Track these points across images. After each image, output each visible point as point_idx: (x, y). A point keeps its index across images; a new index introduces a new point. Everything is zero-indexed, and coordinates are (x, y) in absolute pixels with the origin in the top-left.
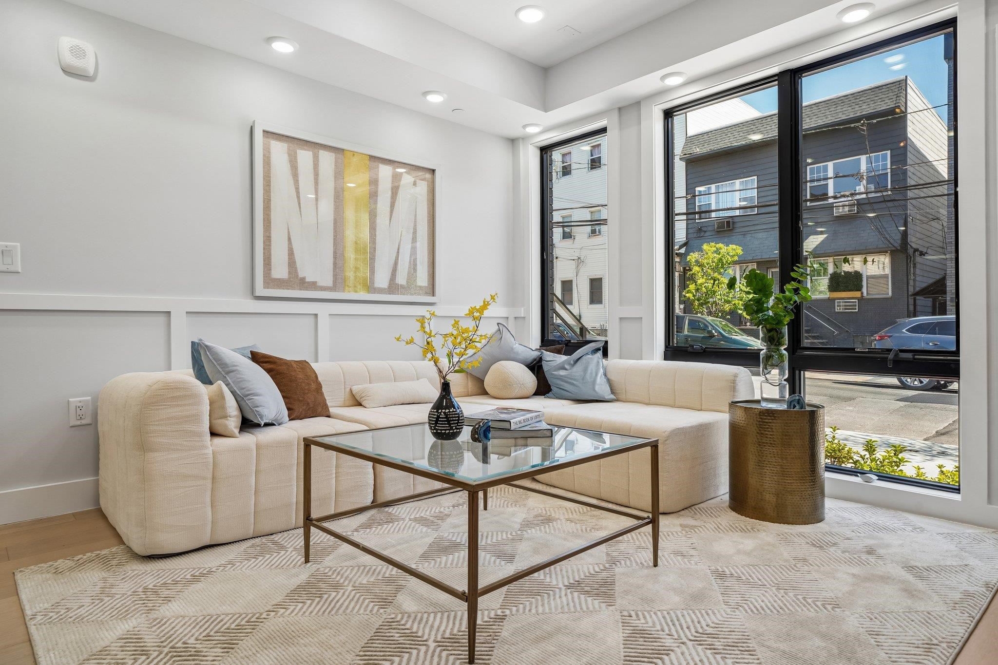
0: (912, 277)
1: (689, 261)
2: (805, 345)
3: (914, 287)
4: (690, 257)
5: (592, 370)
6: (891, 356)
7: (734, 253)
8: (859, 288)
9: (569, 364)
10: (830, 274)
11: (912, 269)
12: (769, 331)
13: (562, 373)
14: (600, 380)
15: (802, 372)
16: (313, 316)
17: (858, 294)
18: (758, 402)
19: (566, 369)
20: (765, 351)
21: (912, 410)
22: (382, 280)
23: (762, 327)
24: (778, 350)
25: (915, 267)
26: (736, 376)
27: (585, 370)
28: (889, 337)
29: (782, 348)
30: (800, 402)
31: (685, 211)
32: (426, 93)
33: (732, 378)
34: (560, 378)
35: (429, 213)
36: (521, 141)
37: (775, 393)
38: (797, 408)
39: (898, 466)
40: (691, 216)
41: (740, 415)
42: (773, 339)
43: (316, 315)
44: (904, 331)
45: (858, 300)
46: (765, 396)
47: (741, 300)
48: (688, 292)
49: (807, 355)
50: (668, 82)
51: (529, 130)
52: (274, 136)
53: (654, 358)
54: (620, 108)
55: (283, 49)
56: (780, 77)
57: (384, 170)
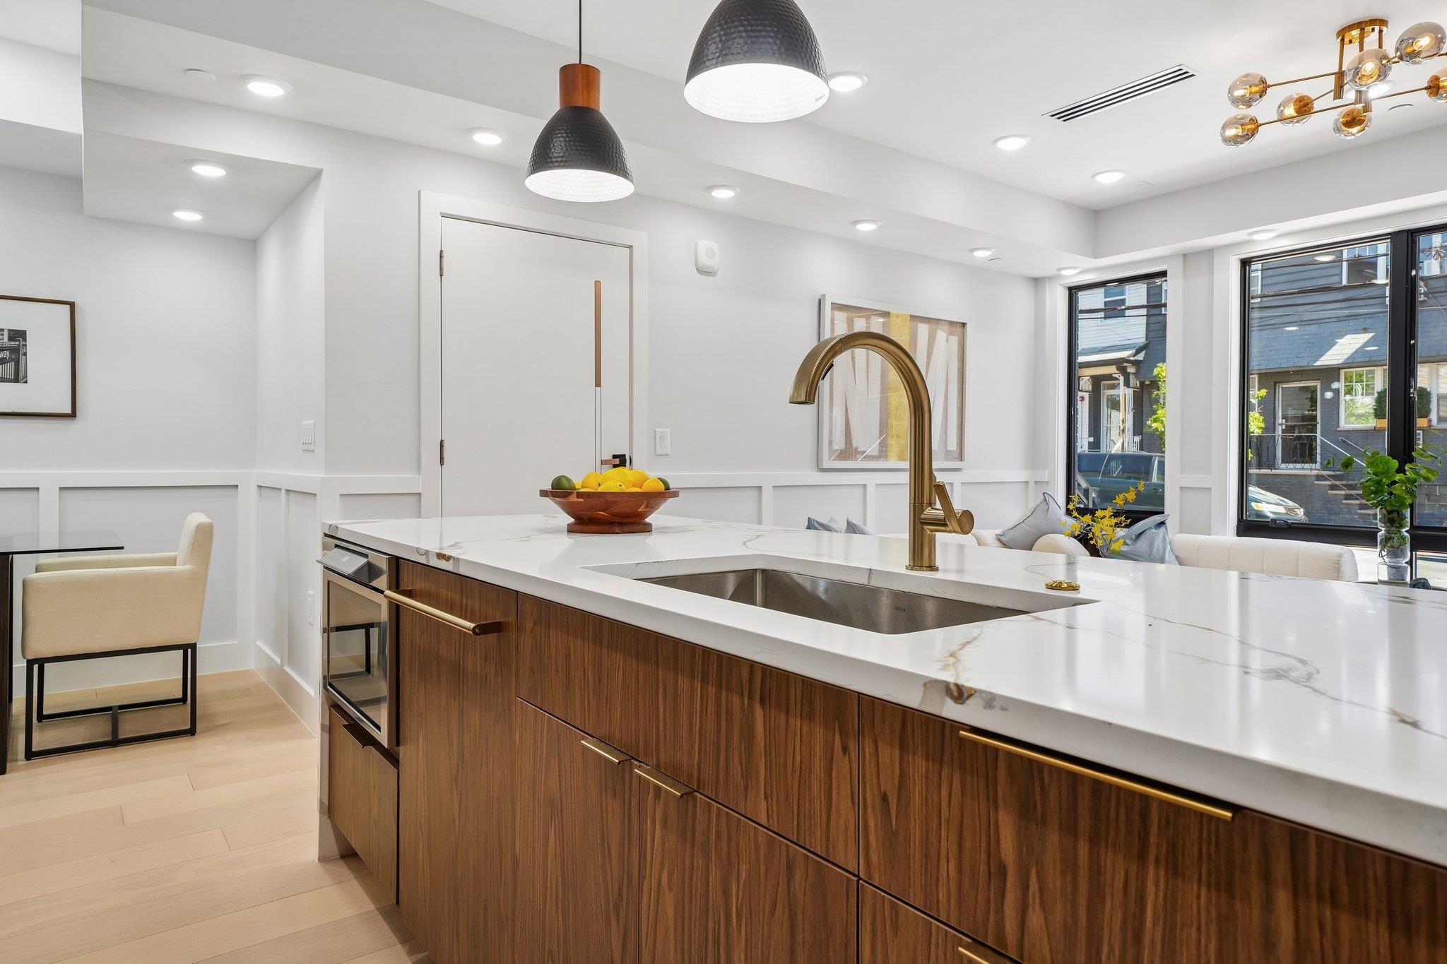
1: (1156, 376)
4: (1159, 369)
5: (1158, 546)
9: (1131, 539)
10: (1378, 393)
12: (1390, 512)
13: (1124, 548)
14: (1168, 557)
15: (1414, 553)
16: (862, 487)
19: (1128, 545)
20: (1383, 532)
23: (1381, 508)
24: (1400, 532)
26: (1340, 556)
27: (1151, 545)
29: (1404, 530)
31: (1145, 304)
32: (973, 250)
33: (1337, 559)
34: (1123, 554)
35: (959, 369)
36: (1047, 280)
37: (1387, 576)
40: (1155, 311)
42: (1393, 521)
43: (865, 486)
45: (1423, 430)
48: (1155, 421)
49: (1422, 535)
50: (1255, 237)
51: (1064, 273)
52: (837, 307)
53: (1226, 534)
54: (1187, 257)
55: (866, 228)
56: (1394, 237)
57: (923, 329)
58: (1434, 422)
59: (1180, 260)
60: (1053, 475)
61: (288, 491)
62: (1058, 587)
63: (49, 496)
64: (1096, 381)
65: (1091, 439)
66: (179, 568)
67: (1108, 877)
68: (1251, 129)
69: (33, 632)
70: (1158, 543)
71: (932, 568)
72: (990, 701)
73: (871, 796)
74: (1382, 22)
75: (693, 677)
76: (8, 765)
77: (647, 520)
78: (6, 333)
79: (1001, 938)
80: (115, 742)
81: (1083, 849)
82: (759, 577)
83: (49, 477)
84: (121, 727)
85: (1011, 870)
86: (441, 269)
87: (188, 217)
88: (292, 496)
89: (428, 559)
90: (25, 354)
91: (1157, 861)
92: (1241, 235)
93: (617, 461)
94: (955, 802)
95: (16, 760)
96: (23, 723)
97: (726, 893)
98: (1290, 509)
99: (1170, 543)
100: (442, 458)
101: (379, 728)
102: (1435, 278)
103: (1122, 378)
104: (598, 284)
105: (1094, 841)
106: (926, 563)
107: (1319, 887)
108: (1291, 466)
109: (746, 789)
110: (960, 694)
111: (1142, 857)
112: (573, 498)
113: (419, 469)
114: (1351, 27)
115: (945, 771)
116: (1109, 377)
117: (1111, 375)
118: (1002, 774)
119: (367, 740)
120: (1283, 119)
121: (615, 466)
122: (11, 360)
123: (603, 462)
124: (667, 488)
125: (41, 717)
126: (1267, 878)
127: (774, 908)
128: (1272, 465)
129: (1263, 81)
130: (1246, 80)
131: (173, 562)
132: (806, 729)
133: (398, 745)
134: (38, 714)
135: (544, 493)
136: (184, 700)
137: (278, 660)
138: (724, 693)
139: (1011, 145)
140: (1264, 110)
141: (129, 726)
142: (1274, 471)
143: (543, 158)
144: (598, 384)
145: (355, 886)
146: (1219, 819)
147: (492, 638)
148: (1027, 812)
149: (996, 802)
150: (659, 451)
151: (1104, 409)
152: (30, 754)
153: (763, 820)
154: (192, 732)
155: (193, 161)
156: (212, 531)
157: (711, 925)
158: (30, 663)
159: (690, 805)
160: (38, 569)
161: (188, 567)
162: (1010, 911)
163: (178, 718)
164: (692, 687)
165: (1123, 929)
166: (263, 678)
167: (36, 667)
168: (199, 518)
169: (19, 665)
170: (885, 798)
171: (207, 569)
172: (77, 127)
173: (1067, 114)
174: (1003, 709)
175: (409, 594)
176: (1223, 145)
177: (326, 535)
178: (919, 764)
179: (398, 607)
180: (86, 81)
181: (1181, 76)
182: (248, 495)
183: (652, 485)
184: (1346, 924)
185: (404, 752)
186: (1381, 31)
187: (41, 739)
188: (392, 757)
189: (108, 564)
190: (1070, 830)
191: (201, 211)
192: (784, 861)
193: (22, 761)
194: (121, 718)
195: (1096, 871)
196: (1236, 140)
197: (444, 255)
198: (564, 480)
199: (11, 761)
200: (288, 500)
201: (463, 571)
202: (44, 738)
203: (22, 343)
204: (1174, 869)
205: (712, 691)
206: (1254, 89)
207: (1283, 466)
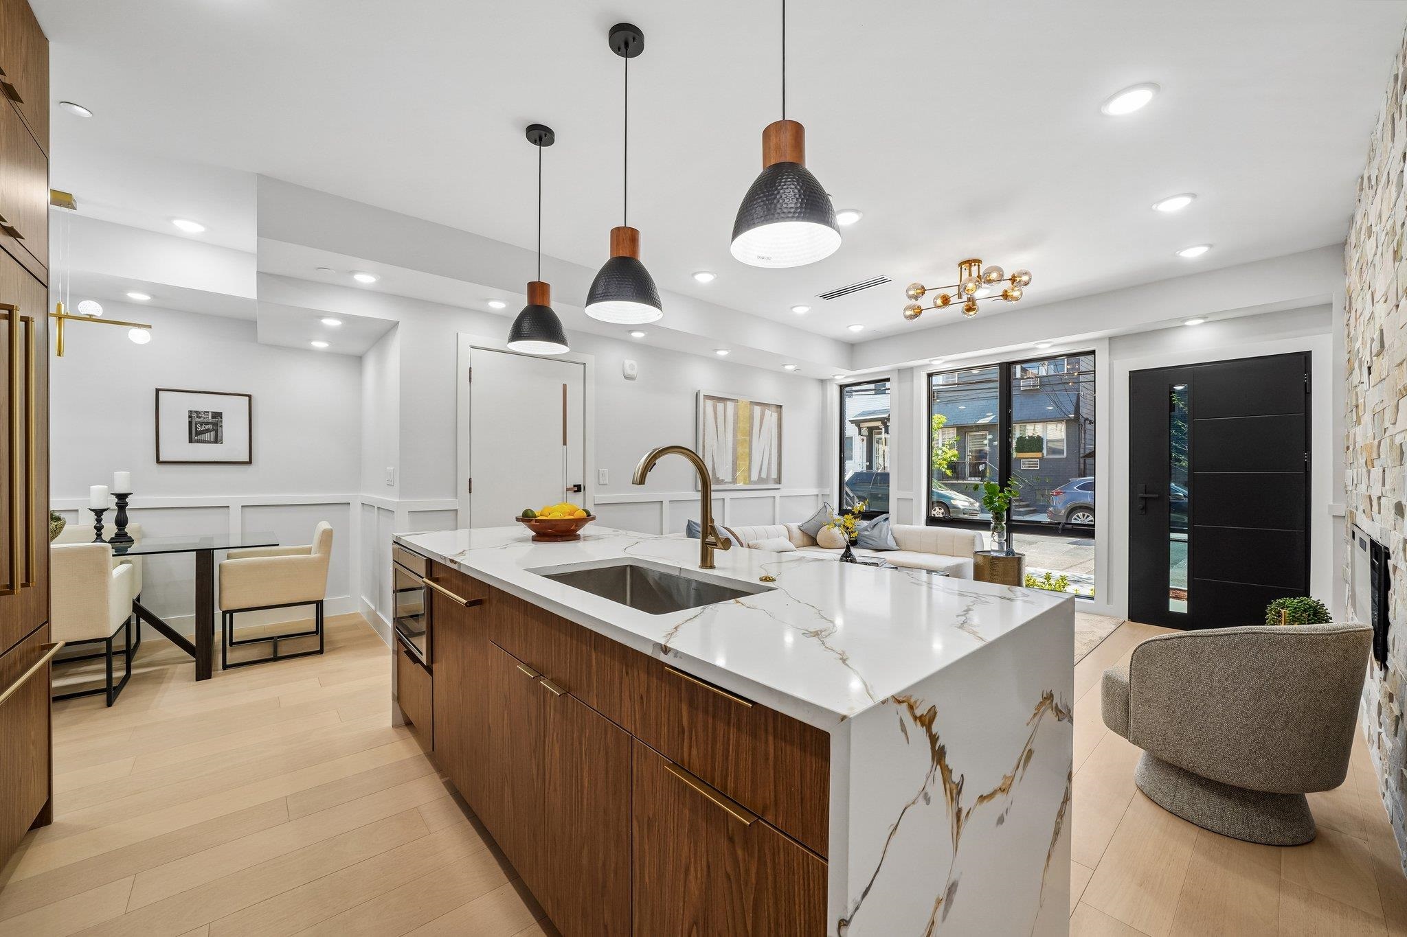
0: (1083, 441)
2: (1013, 519)
3: (1085, 449)
5: (884, 531)
6: (1060, 527)
7: (939, 421)
8: (1040, 450)
9: (870, 527)
10: (1017, 439)
11: (1083, 434)
13: (866, 533)
14: (890, 538)
15: (1013, 535)
17: (1039, 455)
18: (989, 552)
20: (994, 522)
21: (1079, 551)
22: (754, 477)
23: (993, 511)
24: (1000, 522)
25: (1085, 433)
26: (974, 537)
27: (881, 531)
28: (1064, 493)
29: (1002, 521)
30: (1012, 552)
32: (784, 365)
33: (972, 538)
34: (865, 536)
35: (778, 431)
36: (828, 381)
37: (996, 547)
38: (1011, 556)
39: (1064, 588)
41: (980, 560)
42: (998, 518)
43: (723, 499)
44: (1075, 488)
45: (1039, 459)
46: (993, 548)
47: (945, 460)
49: (1016, 525)
50: (933, 363)
51: (836, 377)
52: (707, 397)
53: (921, 525)
54: (900, 371)
55: (722, 353)
56: (1001, 365)
57: (757, 409)
58: (1045, 455)
59: (897, 372)
60: (831, 491)
61: (378, 508)
62: (766, 579)
63: (235, 512)
64: (871, 430)
65: (868, 464)
66: (313, 555)
67: (718, 732)
68: (918, 312)
69: (226, 594)
70: (884, 529)
71: (712, 567)
72: (677, 654)
73: (637, 697)
74: (979, 261)
75: (566, 635)
76: (213, 673)
77: (578, 533)
78: (210, 414)
79: (682, 761)
80: (275, 659)
81: (710, 721)
82: (628, 569)
83: (236, 500)
84: (279, 649)
85: (686, 729)
86: (470, 378)
87: (319, 345)
88: (381, 511)
89: (445, 562)
90: (221, 426)
91: (734, 725)
92: (926, 361)
93: (576, 489)
94: (667, 699)
95: (217, 670)
96: (221, 647)
97: (580, 743)
98: (972, 504)
99: (891, 530)
100: (470, 489)
101: (421, 654)
102: (1043, 377)
103: (883, 429)
104: (565, 386)
105: (714, 717)
106: (709, 565)
107: (781, 735)
108: (973, 479)
109: (588, 692)
110: (666, 650)
111: (729, 723)
112: (533, 523)
113: (456, 496)
114: (965, 262)
115: (663, 685)
116: (877, 428)
117: (878, 427)
118: (683, 686)
119: (416, 660)
120: (937, 307)
121: (575, 491)
122: (213, 430)
123: (568, 490)
124: (589, 515)
125: (232, 644)
126: (766, 731)
127: (599, 751)
128: (964, 478)
129: (923, 287)
130: (915, 286)
131: (309, 551)
132: (612, 663)
133: (432, 664)
134: (230, 642)
135: (518, 519)
136: (316, 632)
137: (373, 608)
138: (579, 643)
139: (801, 310)
140: (925, 301)
141: (284, 649)
142: (965, 482)
143: (517, 334)
144: (565, 443)
145: (413, 741)
146: (747, 707)
147: (477, 608)
148: (691, 704)
149: (681, 701)
150: (602, 482)
151: (875, 445)
152: (225, 667)
153: (595, 707)
154: (321, 652)
155: (321, 317)
156: (332, 534)
157: (574, 759)
158: (224, 613)
159: (566, 699)
160: (229, 557)
161: (318, 555)
162: (686, 749)
163: (312, 643)
164: (566, 640)
165: (723, 755)
166: (365, 618)
167: (228, 615)
168: (324, 525)
169: (218, 613)
170: (642, 698)
171: (329, 556)
172: (253, 295)
173: (828, 296)
174: (681, 658)
175: (436, 580)
176: (905, 319)
177: (395, 542)
178: (654, 681)
179: (431, 589)
180: (260, 274)
181: (883, 281)
182: (356, 509)
183: (580, 514)
184: (788, 748)
185: (435, 667)
186: (979, 265)
187: (233, 657)
188: (429, 669)
189: (270, 554)
190: (706, 712)
191: (327, 341)
192: (603, 728)
193: (221, 671)
194: (279, 643)
195: (714, 729)
196: (911, 317)
197: (472, 370)
198: (529, 512)
199: (214, 671)
200: (379, 513)
201: (463, 570)
202: (234, 656)
203: (220, 420)
204: (739, 729)
205: (575, 642)
206: (919, 291)
207: (969, 479)
